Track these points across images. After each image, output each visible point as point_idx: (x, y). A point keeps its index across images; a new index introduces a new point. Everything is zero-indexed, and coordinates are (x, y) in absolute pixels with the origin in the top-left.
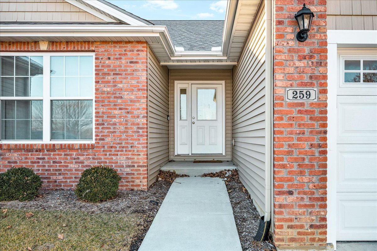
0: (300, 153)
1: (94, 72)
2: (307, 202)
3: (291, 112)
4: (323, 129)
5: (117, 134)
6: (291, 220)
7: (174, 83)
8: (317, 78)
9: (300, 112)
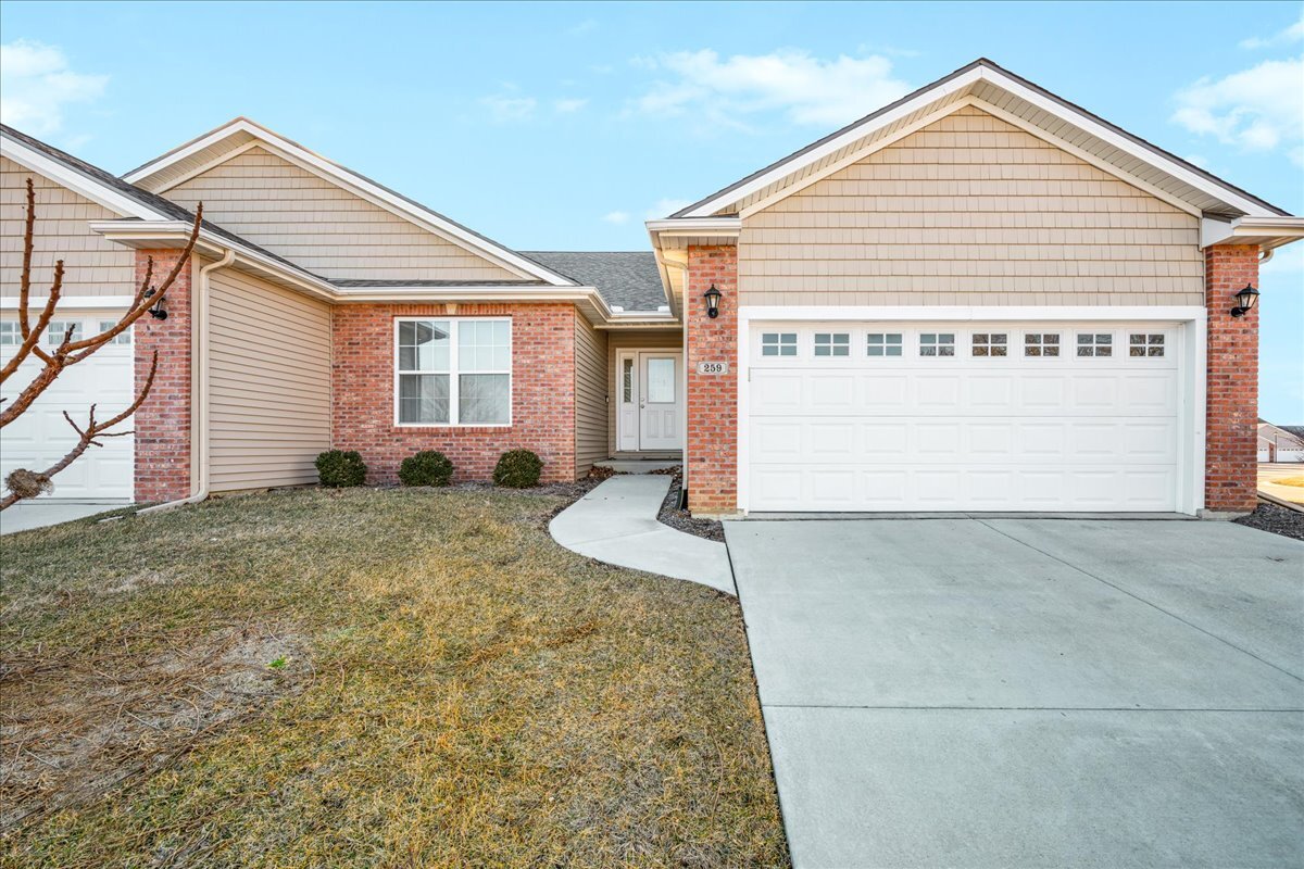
0: (712, 423)
1: (511, 341)
2: (718, 468)
3: (703, 384)
4: (733, 400)
5: (539, 415)
6: (703, 486)
7: (615, 351)
8: (727, 352)
9: (711, 384)
